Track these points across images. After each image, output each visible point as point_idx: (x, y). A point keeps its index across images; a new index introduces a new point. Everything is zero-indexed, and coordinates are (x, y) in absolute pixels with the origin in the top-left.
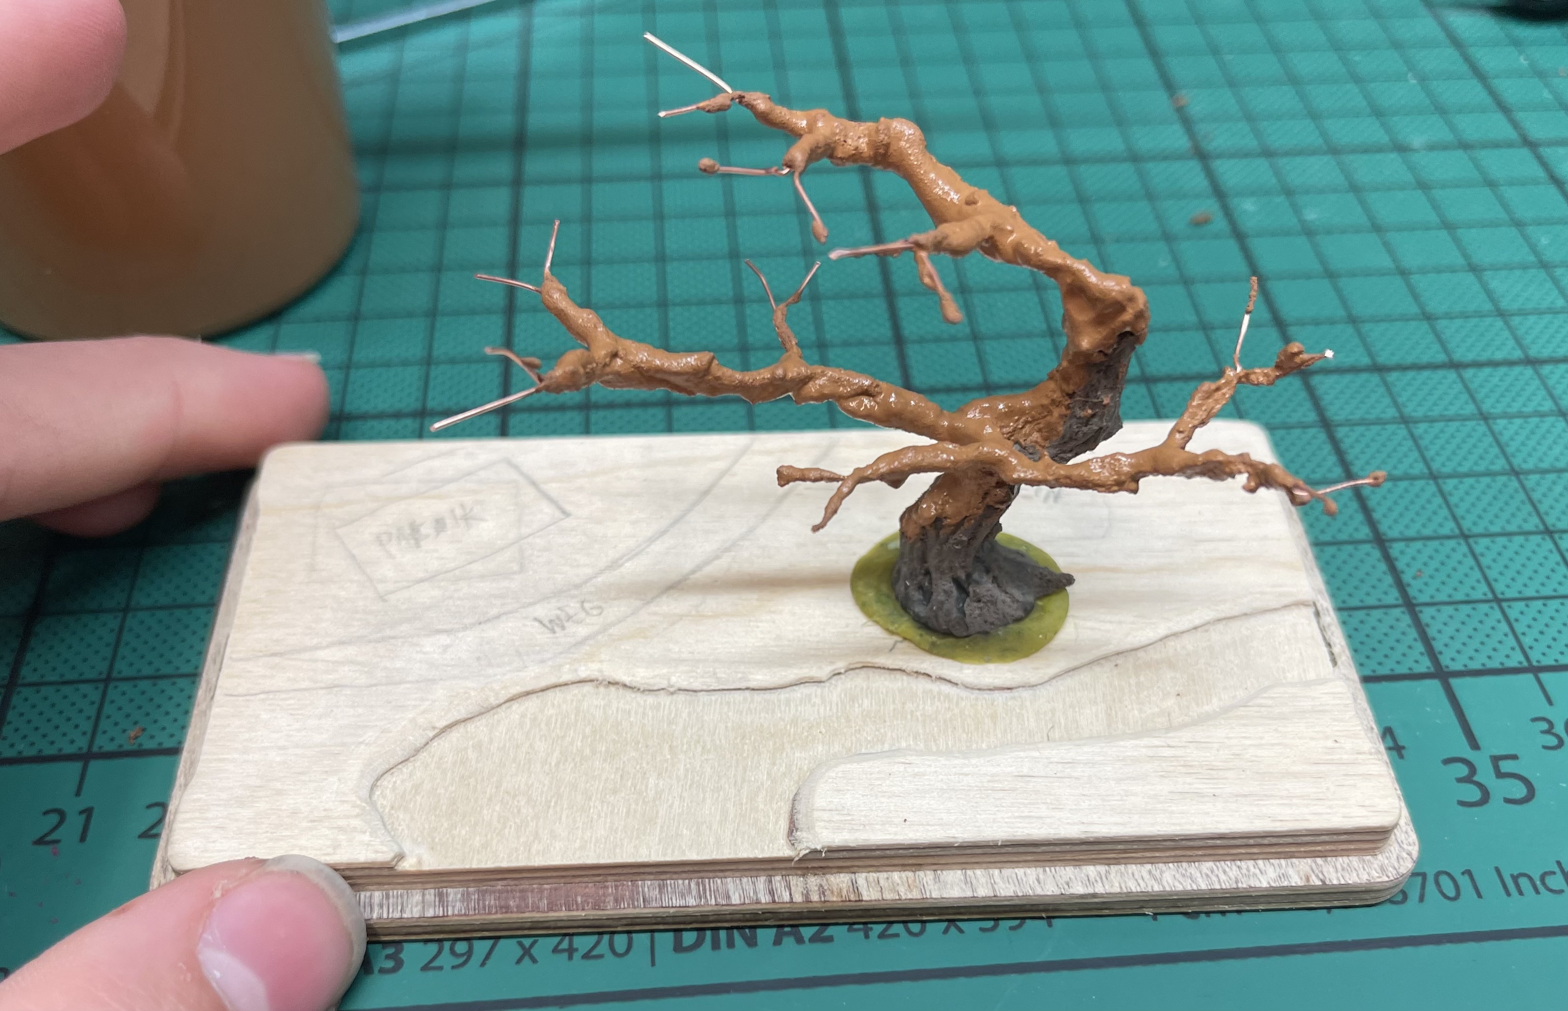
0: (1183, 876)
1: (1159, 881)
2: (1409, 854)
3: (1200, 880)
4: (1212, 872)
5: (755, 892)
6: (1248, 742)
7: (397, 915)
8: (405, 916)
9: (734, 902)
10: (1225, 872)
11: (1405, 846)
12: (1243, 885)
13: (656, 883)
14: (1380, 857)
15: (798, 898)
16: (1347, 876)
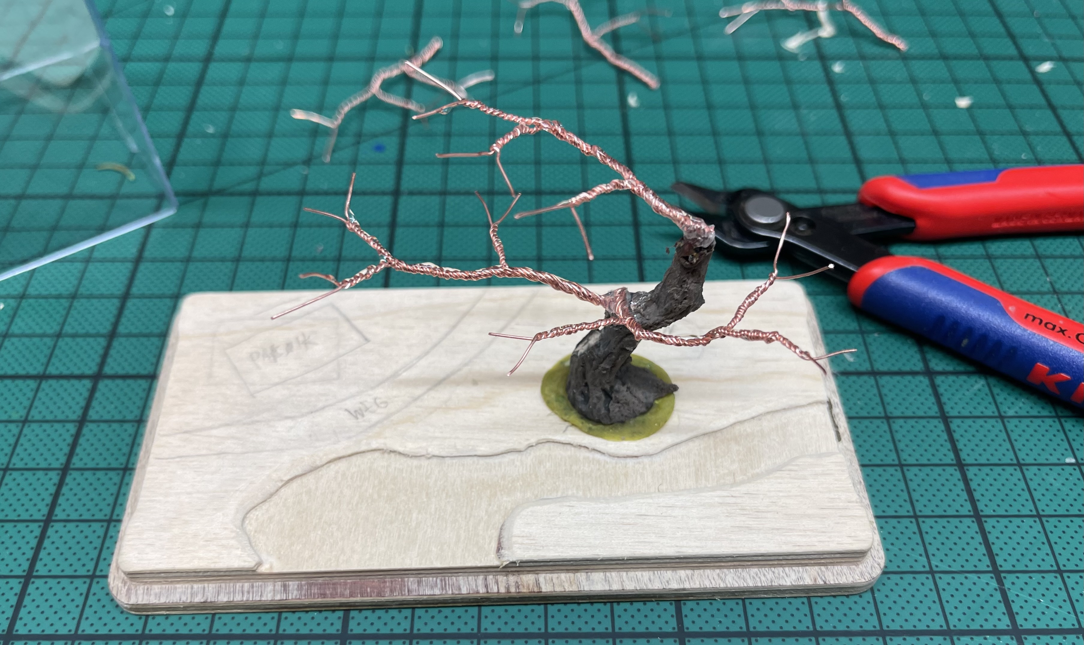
0: (739, 577)
1: (724, 581)
2: (879, 564)
3: (749, 580)
4: (757, 575)
5: (476, 586)
6: (781, 494)
7: (258, 599)
8: (263, 599)
9: (463, 592)
10: (764, 575)
11: (876, 559)
12: (775, 584)
13: (416, 579)
14: (860, 566)
15: (503, 590)
16: (839, 578)
